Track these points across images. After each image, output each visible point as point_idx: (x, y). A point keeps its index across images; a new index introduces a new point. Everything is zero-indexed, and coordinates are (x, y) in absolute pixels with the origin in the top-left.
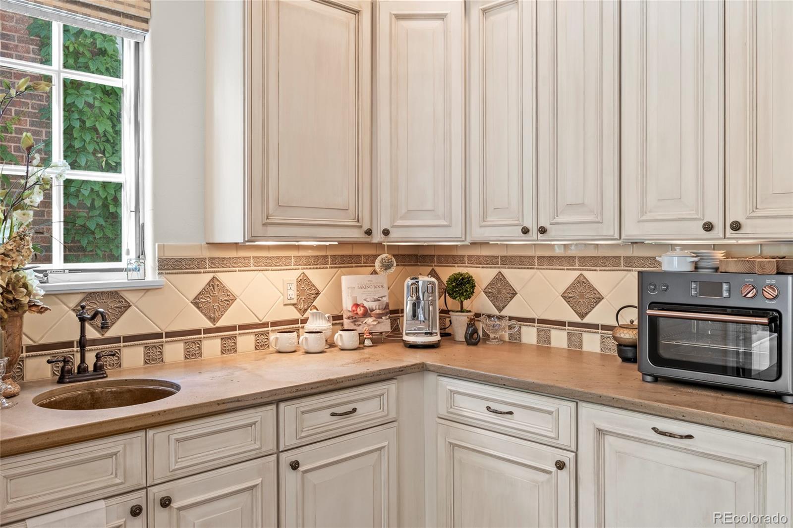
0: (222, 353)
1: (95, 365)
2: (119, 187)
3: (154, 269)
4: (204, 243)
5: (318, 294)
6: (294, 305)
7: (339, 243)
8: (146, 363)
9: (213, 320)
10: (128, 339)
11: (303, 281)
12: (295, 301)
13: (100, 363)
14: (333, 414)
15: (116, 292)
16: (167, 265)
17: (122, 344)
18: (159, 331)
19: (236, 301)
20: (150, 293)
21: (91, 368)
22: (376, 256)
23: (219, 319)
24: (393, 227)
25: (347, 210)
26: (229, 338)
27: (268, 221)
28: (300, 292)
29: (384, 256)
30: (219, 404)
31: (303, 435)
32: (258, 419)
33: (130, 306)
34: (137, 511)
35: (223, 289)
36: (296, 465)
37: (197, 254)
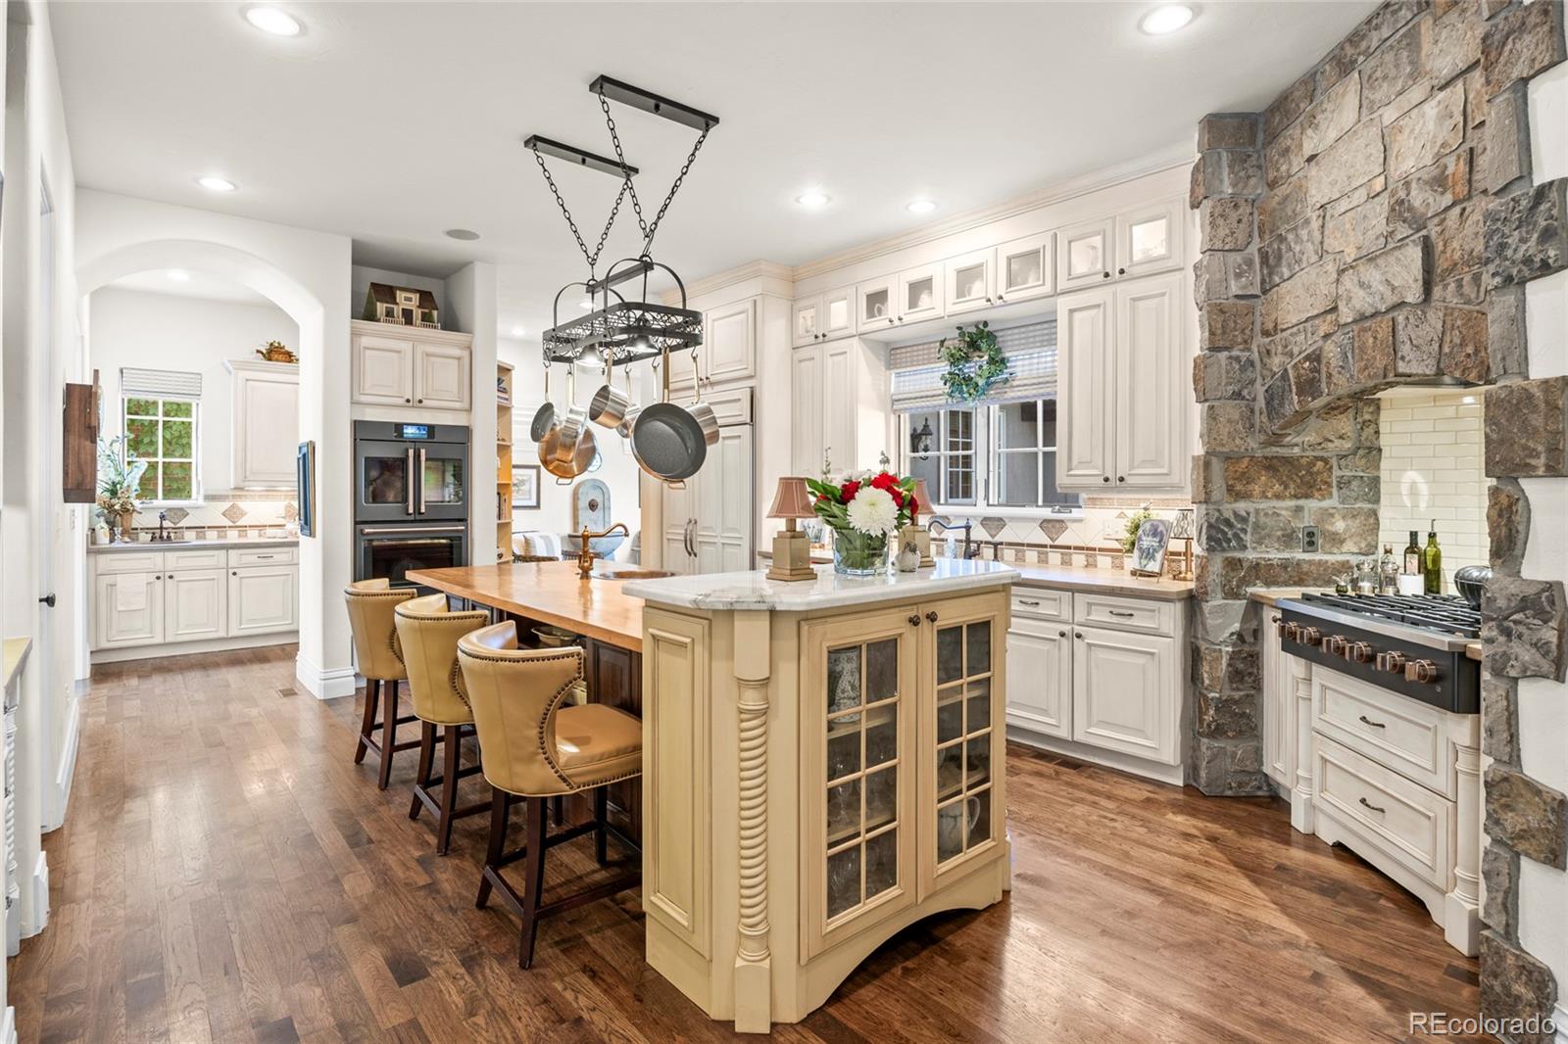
1: (167, 535)
2: (191, 463)
3: (202, 500)
4: (227, 488)
8: (195, 536)
10: (187, 527)
13: (169, 534)
14: (259, 556)
15: (182, 509)
16: (209, 497)
17: (184, 529)
18: (204, 525)
20: (198, 509)
21: (165, 536)
27: (246, 479)
30: (197, 546)
31: (240, 563)
33: (189, 514)
34: (158, 578)
35: (239, 509)
36: (234, 574)
37: (223, 493)
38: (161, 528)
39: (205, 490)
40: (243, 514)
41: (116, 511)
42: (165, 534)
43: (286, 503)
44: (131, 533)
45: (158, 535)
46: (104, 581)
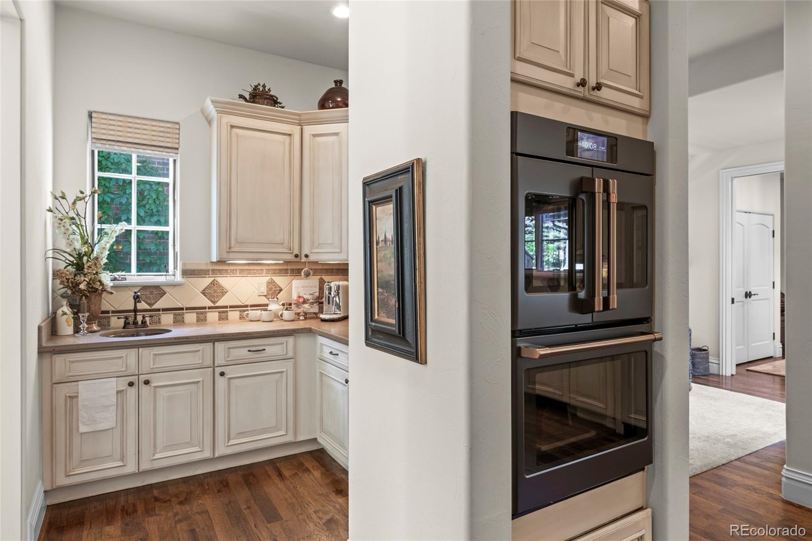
0: (219, 320)
1: (142, 321)
2: (168, 233)
3: (180, 275)
4: (209, 262)
5: (281, 290)
6: (265, 296)
7: (284, 262)
8: (174, 322)
9: (214, 302)
10: (164, 310)
11: (271, 283)
12: (266, 294)
13: (144, 320)
14: (249, 351)
15: (158, 286)
16: (187, 273)
17: (161, 312)
18: (182, 306)
19: (227, 293)
20: (176, 287)
21: (140, 323)
22: (302, 269)
23: (217, 302)
24: (311, 253)
25: (282, 244)
26: (224, 312)
27: (230, 250)
28: (269, 289)
29: (306, 269)
30: (176, 339)
31: (229, 359)
32: (201, 349)
33: (165, 293)
34: (131, 384)
35: (220, 286)
36: (222, 374)
37: (204, 267)
38: (135, 311)
39: (184, 264)
40: (224, 292)
41: (81, 291)
42: (139, 319)
43: (267, 279)
44: (100, 319)
45: (131, 320)
46: (63, 391)
